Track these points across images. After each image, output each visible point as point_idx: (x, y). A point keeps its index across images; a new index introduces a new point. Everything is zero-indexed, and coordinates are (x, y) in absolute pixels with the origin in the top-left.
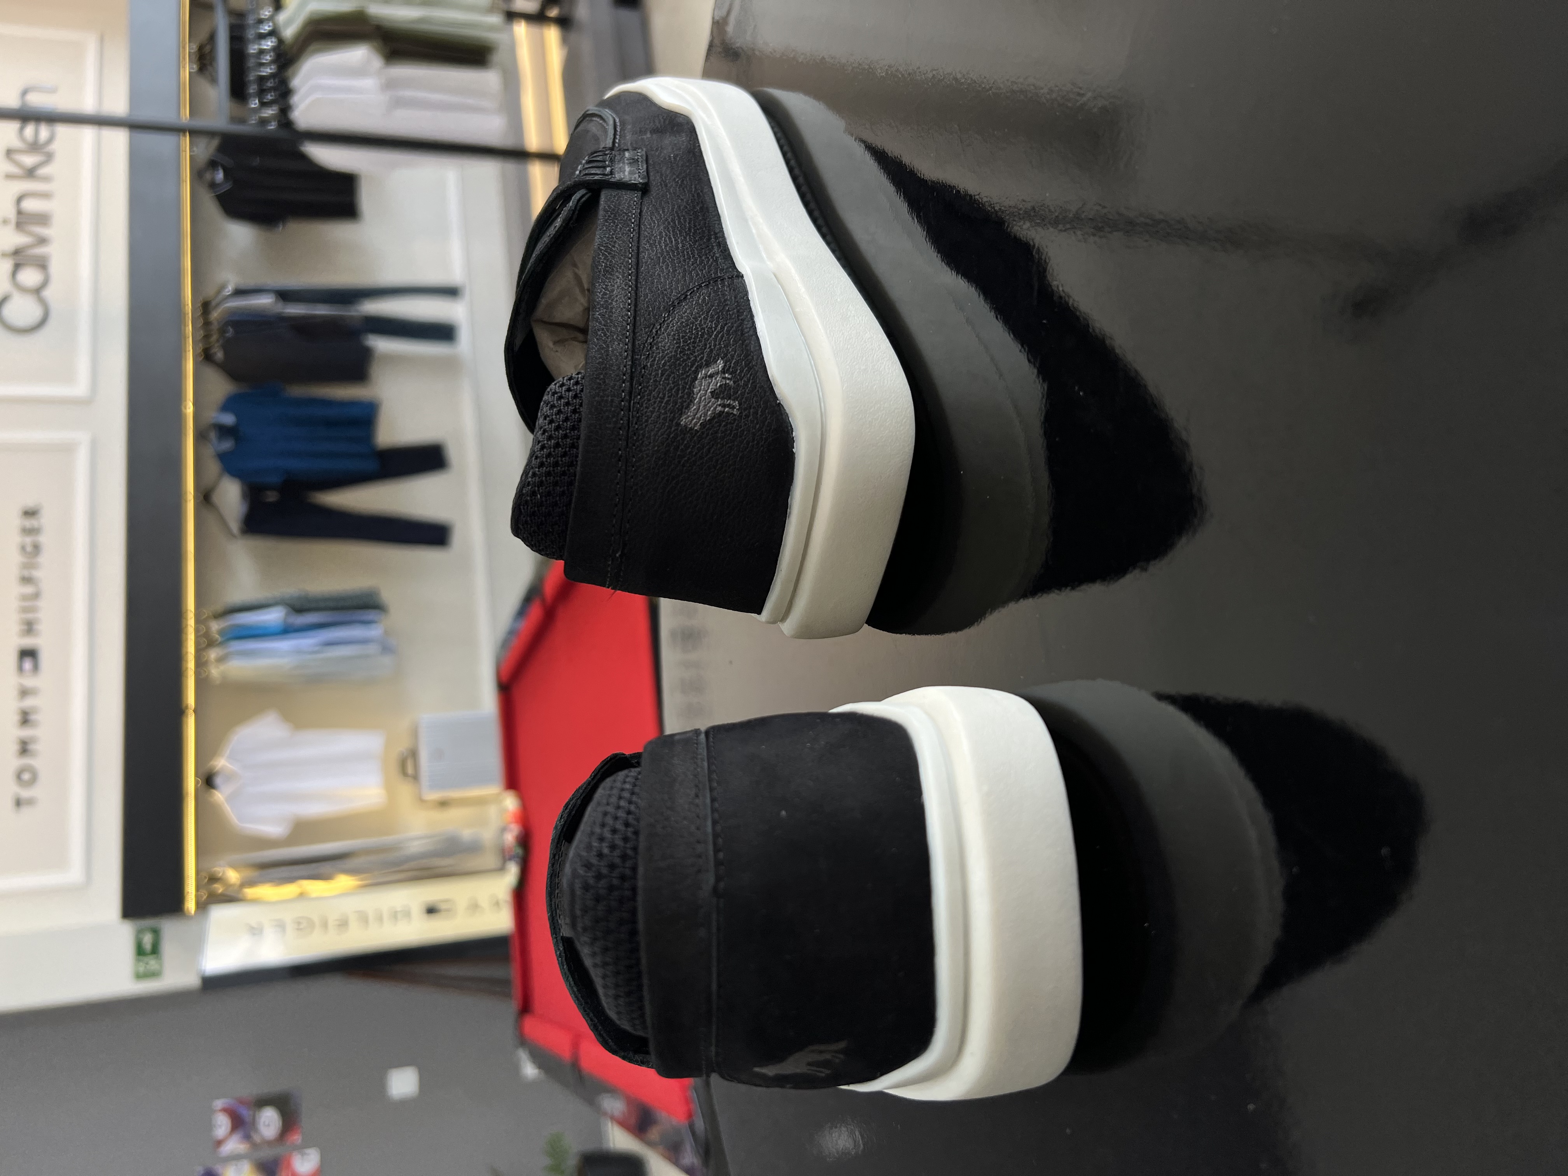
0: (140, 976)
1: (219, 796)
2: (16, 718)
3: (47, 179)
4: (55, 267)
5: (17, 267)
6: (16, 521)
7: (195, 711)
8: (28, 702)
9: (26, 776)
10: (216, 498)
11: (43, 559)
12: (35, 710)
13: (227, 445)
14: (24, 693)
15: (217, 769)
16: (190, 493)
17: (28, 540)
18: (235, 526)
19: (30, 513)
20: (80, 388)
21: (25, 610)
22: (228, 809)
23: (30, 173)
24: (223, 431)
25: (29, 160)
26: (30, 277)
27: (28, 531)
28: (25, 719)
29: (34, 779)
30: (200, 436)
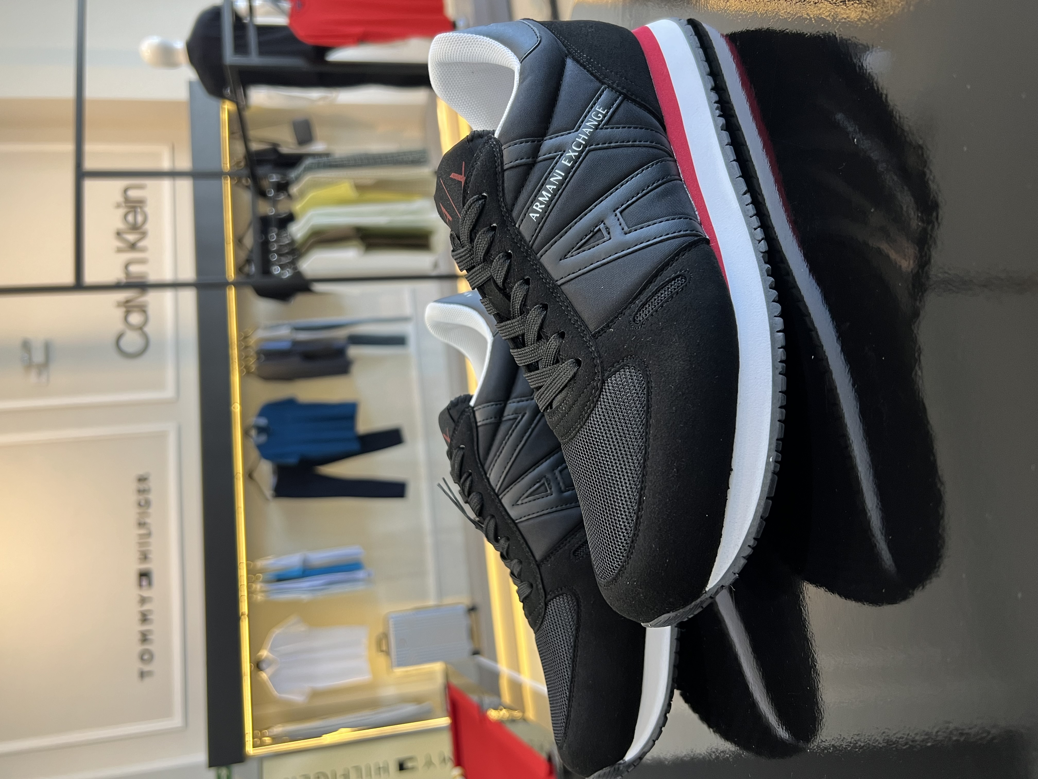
1: (264, 675)
2: (138, 617)
3: (143, 250)
4: (151, 311)
5: (128, 313)
6: (134, 486)
7: (248, 616)
8: (146, 607)
9: (146, 657)
10: (255, 475)
11: (151, 510)
12: (150, 611)
13: (263, 438)
14: (143, 600)
15: (263, 657)
16: (240, 473)
17: (141, 497)
18: (268, 492)
19: (142, 479)
20: (169, 393)
21: (141, 544)
22: (270, 685)
23: (133, 246)
24: (261, 430)
25: (131, 237)
26: (135, 318)
27: (141, 491)
28: (145, 618)
29: (152, 656)
30: (246, 433)
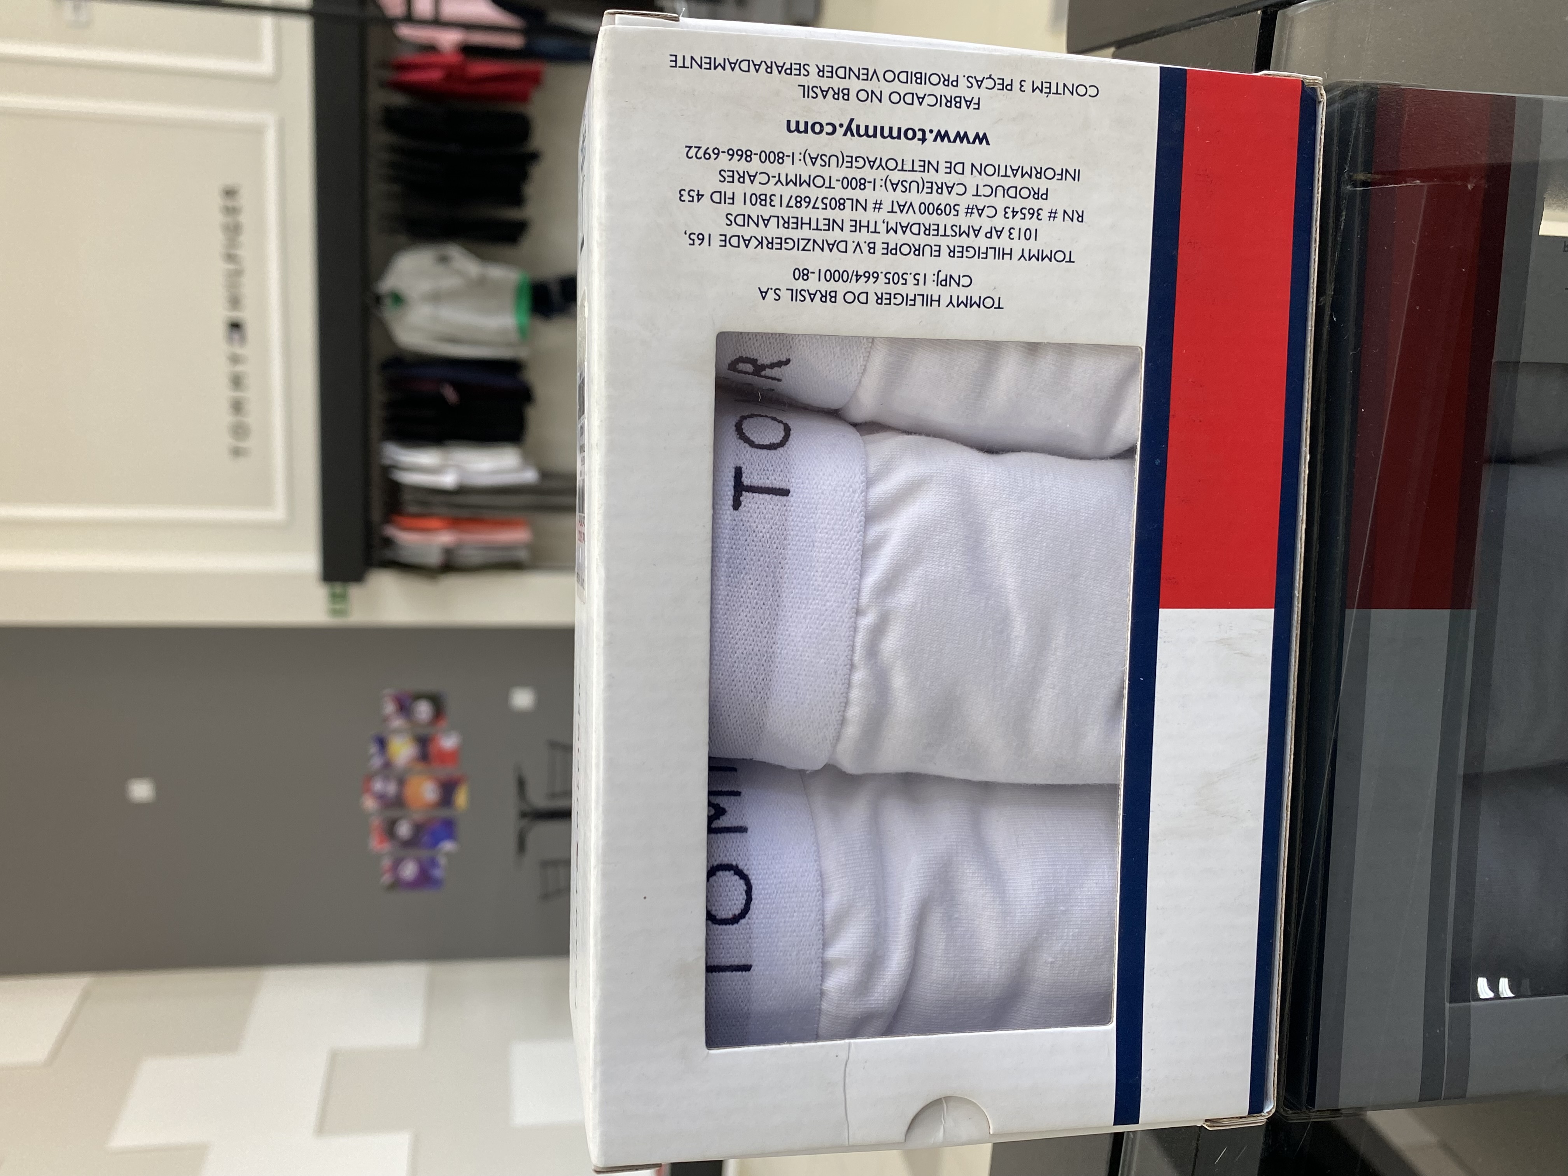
0: (335, 612)
2: (228, 379)
6: (219, 201)
8: (239, 368)
9: (240, 431)
12: (244, 376)
14: (235, 359)
17: (229, 219)
19: (230, 193)
20: (265, 66)
21: (231, 287)
27: (228, 210)
28: (237, 382)
29: (247, 431)
